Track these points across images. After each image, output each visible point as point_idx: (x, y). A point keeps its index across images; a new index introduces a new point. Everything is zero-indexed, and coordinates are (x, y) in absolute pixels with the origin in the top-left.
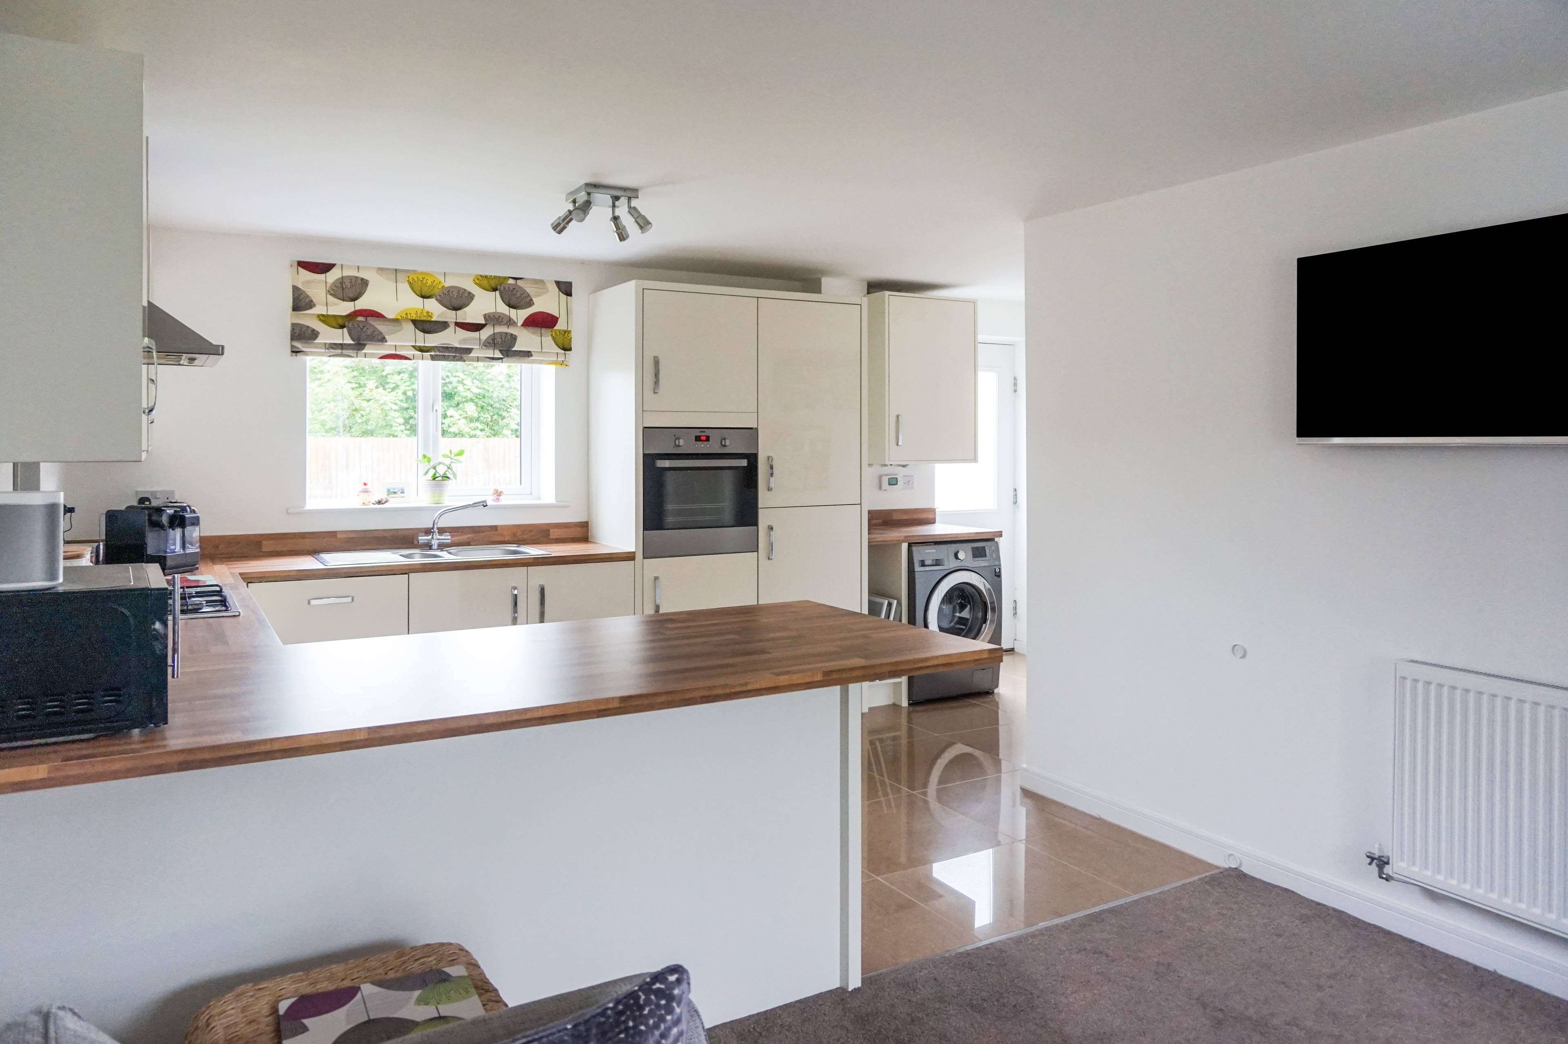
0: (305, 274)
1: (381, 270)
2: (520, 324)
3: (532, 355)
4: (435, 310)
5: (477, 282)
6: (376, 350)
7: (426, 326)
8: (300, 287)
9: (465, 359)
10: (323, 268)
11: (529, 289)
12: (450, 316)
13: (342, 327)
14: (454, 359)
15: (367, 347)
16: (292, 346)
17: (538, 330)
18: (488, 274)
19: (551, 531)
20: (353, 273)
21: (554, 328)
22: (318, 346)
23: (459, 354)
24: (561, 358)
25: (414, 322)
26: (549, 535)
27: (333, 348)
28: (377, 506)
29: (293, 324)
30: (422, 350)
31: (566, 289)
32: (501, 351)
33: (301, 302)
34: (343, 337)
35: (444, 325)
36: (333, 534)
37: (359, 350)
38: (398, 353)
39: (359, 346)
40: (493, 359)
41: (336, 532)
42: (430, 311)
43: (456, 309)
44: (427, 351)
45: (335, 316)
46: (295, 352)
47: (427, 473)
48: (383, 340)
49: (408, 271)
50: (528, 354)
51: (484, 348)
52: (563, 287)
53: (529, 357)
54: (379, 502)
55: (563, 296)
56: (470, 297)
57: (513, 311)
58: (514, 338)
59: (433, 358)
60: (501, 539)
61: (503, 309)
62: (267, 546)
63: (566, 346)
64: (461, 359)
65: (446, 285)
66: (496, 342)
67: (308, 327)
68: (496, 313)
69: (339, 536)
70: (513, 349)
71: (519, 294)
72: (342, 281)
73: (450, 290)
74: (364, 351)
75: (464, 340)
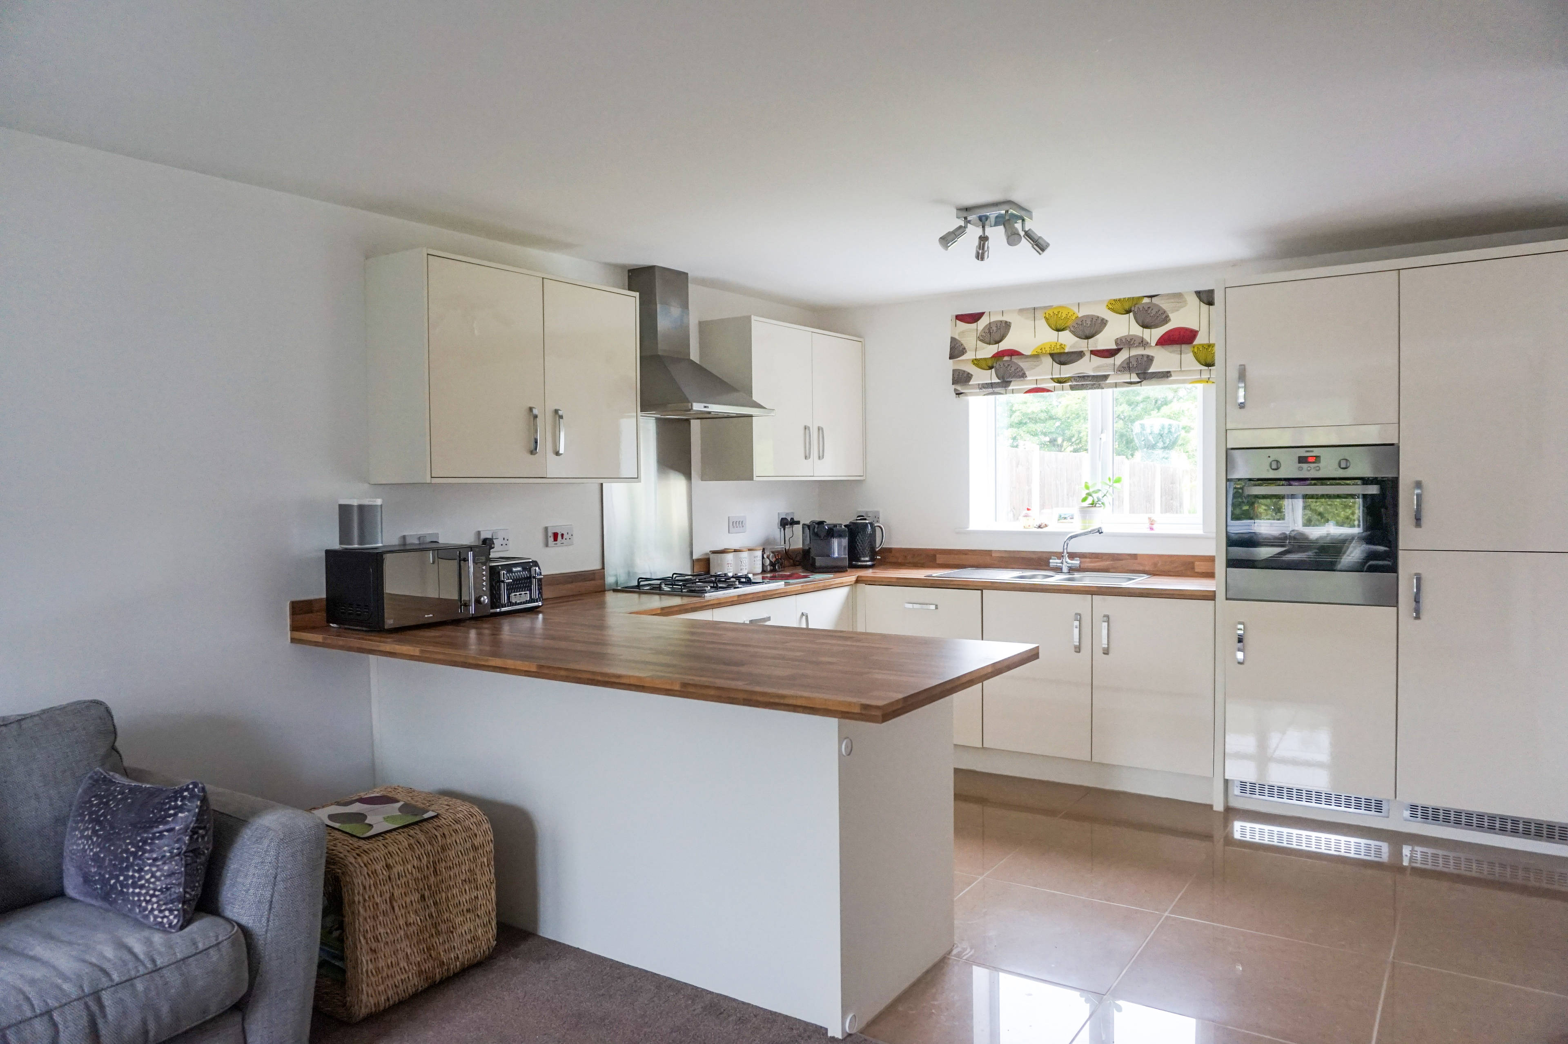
0: (962, 326)
1: (1021, 311)
2: (1153, 344)
3: (1171, 376)
4: (1069, 341)
5: (1111, 307)
6: (1018, 385)
7: (1063, 359)
8: (957, 337)
9: (1103, 386)
10: (973, 318)
11: (1164, 305)
12: (1082, 345)
13: (991, 368)
14: (1092, 387)
15: (1012, 383)
16: (955, 390)
17: (1176, 347)
18: (1122, 297)
19: (1197, 563)
20: (999, 318)
21: (1195, 343)
22: (973, 386)
23: (1097, 381)
24: (1205, 376)
25: (1052, 355)
26: (1193, 568)
27: (984, 388)
28: (1040, 530)
29: (954, 371)
30: (1060, 381)
31: (1207, 298)
32: (1137, 374)
33: (956, 350)
34: (990, 376)
35: (1080, 355)
36: (988, 553)
37: (1005, 387)
38: (1039, 386)
39: (1005, 383)
40: (1131, 383)
41: (990, 551)
42: (1064, 343)
43: (1088, 337)
44: (1064, 382)
45: (985, 359)
46: (959, 394)
47: (1084, 500)
48: (1024, 376)
49: (1045, 308)
50: (1166, 375)
51: (1119, 373)
52: (1204, 297)
53: (1168, 377)
54: (1040, 527)
55: (1205, 307)
56: (1103, 323)
57: (1147, 331)
58: (1150, 359)
59: (1072, 388)
60: (1141, 568)
61: (1137, 330)
62: (940, 559)
63: (1209, 361)
64: (1100, 387)
65: (1080, 315)
66: (1131, 366)
67: (964, 371)
68: (1129, 335)
69: (994, 555)
70: (1150, 371)
71: (1154, 312)
72: (989, 327)
73: (1081, 321)
74: (1010, 388)
75: (1098, 368)
